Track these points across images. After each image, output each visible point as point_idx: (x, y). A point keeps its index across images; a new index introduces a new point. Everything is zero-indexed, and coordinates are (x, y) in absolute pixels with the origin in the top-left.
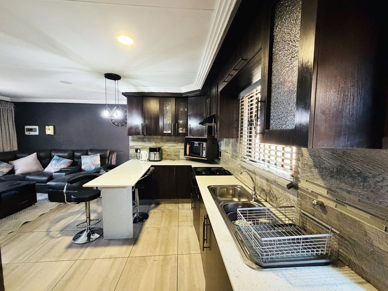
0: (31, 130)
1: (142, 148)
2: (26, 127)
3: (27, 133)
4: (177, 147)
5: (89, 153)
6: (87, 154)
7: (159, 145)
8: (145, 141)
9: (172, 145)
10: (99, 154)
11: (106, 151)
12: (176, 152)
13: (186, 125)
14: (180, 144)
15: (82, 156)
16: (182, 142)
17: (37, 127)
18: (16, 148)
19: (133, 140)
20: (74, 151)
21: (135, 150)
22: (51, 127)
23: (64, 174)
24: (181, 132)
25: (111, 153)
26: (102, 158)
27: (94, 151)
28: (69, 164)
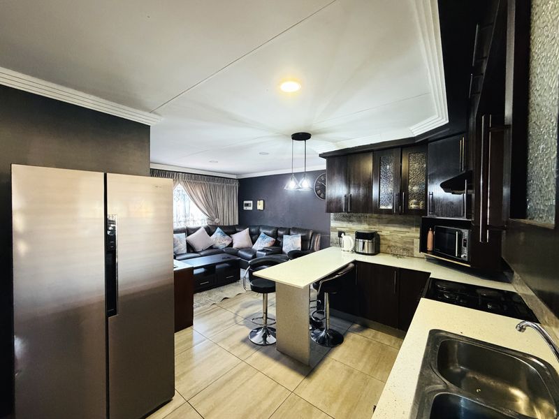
0: (247, 205)
1: (348, 232)
2: (245, 202)
3: (245, 208)
4: (407, 234)
5: (292, 233)
6: (289, 234)
7: (374, 228)
8: (351, 221)
9: (398, 229)
10: (300, 235)
11: (308, 231)
12: (405, 243)
13: (424, 195)
14: (414, 229)
15: (284, 236)
16: (417, 226)
17: (251, 202)
18: (237, 223)
19: (336, 219)
20: (278, 229)
21: (337, 233)
22: (262, 202)
23: (265, 254)
24: (413, 206)
25: (315, 233)
26: (304, 240)
27: (296, 230)
28: (272, 244)
